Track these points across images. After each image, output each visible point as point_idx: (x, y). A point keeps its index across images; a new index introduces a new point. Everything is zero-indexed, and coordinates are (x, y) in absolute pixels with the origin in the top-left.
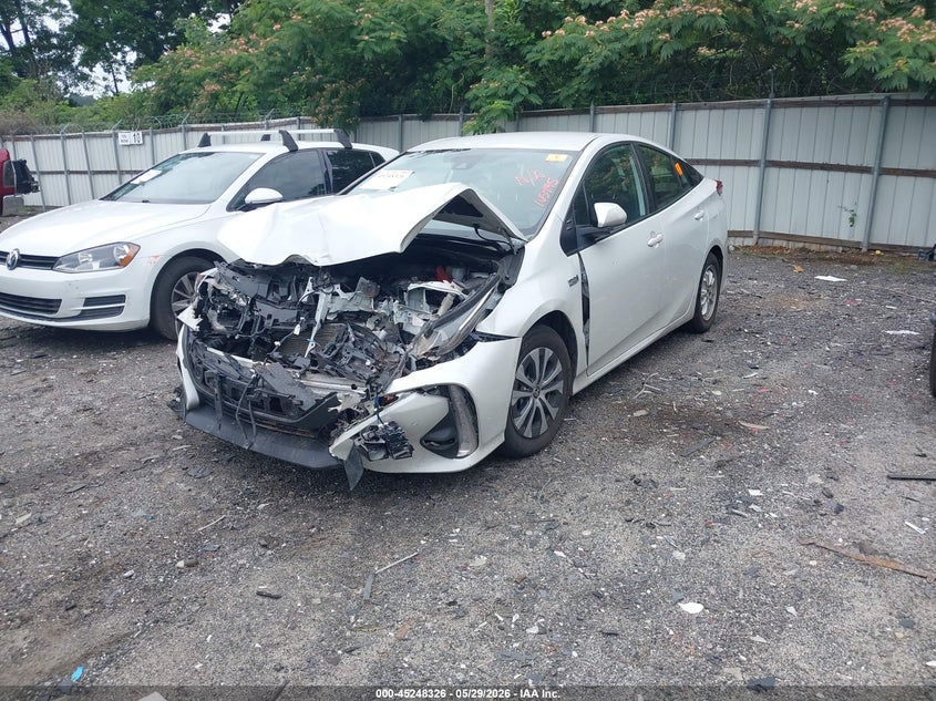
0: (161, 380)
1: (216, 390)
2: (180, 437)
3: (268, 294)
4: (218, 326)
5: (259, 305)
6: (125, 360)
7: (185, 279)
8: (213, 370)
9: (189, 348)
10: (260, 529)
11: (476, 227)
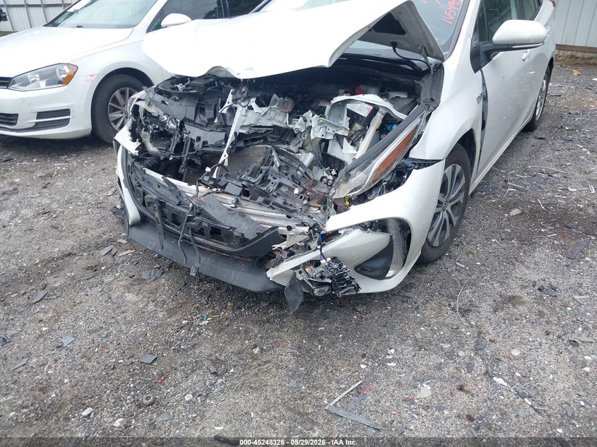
0: (105, 182)
1: (156, 214)
2: (124, 242)
3: (195, 118)
4: (152, 148)
5: (188, 127)
6: (75, 163)
7: (117, 93)
8: (152, 196)
9: (128, 170)
10: (205, 350)
11: (394, 45)
